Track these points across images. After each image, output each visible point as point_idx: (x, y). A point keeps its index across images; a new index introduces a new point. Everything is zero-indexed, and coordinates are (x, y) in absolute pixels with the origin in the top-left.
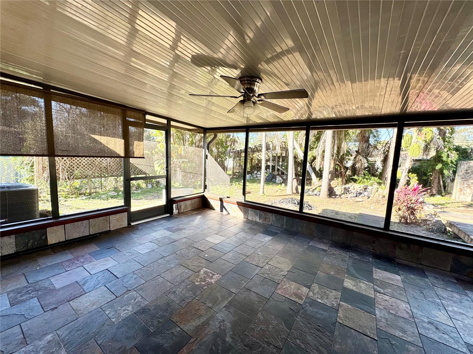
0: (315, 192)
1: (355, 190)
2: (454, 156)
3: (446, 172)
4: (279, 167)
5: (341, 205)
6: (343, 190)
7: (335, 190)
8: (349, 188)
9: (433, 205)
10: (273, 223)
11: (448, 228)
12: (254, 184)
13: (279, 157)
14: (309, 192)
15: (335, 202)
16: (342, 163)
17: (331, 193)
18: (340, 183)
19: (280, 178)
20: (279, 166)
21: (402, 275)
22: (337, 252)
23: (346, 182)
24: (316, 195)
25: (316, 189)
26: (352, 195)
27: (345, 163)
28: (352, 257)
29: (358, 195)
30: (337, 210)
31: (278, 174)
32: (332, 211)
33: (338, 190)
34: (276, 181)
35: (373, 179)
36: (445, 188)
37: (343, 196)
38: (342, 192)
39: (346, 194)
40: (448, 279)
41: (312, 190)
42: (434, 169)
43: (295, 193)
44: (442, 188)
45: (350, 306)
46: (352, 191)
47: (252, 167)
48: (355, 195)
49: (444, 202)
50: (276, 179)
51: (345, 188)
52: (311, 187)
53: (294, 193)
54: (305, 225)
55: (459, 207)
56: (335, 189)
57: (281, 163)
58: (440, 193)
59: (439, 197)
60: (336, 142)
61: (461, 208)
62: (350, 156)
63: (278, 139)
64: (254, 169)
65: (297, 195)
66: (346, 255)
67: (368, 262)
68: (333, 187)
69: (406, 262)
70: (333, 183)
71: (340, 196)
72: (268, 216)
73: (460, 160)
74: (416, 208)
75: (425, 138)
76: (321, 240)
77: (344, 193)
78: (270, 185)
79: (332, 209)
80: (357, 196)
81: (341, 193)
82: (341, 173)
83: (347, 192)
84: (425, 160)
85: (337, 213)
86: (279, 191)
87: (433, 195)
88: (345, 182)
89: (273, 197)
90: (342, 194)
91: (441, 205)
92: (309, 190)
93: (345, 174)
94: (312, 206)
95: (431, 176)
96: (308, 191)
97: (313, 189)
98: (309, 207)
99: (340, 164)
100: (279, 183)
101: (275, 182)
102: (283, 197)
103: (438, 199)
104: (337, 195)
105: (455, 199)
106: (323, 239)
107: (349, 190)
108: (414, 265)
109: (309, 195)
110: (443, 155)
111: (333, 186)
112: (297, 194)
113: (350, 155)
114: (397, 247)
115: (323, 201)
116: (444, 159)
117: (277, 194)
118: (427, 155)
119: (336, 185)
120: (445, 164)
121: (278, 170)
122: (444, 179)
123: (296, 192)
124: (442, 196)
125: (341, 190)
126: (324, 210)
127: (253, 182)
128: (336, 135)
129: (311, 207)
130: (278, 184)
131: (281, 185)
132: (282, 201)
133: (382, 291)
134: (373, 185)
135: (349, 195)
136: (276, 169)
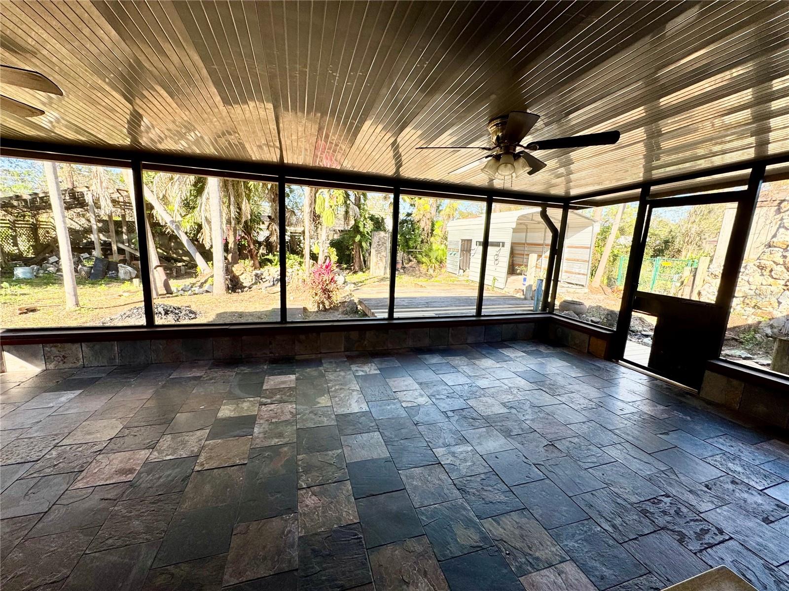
0: (206, 287)
1: (271, 277)
2: (370, 226)
3: (364, 244)
4: (121, 246)
5: (250, 302)
6: (254, 277)
7: (241, 280)
8: (262, 274)
9: (354, 283)
10: (86, 363)
11: (359, 307)
12: (49, 288)
13: (118, 224)
14: (193, 289)
15: (241, 298)
16: (250, 235)
17: (234, 285)
18: (249, 269)
19: (129, 268)
20: (123, 243)
21: (298, 372)
22: (218, 373)
23: (260, 265)
24: (207, 292)
25: (206, 281)
26: (267, 284)
27: (256, 234)
28: (239, 373)
29: (275, 283)
30: (241, 311)
31: (124, 261)
32: (233, 314)
33: (246, 279)
34: (119, 274)
35: (293, 258)
36: (365, 264)
37: (254, 287)
38: (253, 282)
39: (258, 284)
40: (340, 360)
41: (199, 284)
42: (354, 242)
43: (165, 295)
44: (363, 263)
45: (220, 441)
46: (267, 278)
47: (39, 247)
48: (272, 283)
49: (364, 279)
50: (117, 271)
51: (256, 275)
52: (197, 279)
53: (160, 295)
54: (161, 346)
55: (374, 282)
56: (242, 278)
57: (125, 237)
58: (361, 270)
59: (360, 273)
60: (232, 199)
61: (376, 284)
62: (261, 225)
63: (101, 182)
64: (47, 251)
65: (169, 297)
66: (231, 375)
67: (261, 372)
68: (237, 275)
69: (307, 357)
70: (237, 269)
71: (250, 288)
72: (71, 349)
73: (375, 230)
74: (331, 289)
75: (337, 202)
76: (193, 363)
77: (256, 283)
78: (101, 284)
79: (233, 309)
80: (274, 285)
81: (251, 283)
82: (250, 251)
83: (260, 281)
84: (346, 231)
85: (241, 315)
86: (126, 294)
87: (355, 272)
88: (258, 265)
89: (107, 310)
90: (253, 284)
91: (361, 282)
92: (194, 284)
93: (258, 253)
94: (198, 312)
95: (353, 249)
96: (192, 287)
97: (201, 282)
98: (190, 315)
99: (246, 237)
100: (128, 278)
101: (116, 279)
102: (133, 306)
103: (360, 276)
104: (246, 287)
105: (373, 275)
106: (199, 360)
107: (263, 277)
108: (314, 356)
109: (195, 294)
110: (360, 225)
111: (237, 273)
112: (167, 295)
113: (261, 223)
114: (296, 342)
115: (219, 300)
116: (361, 229)
117: (121, 301)
118: (348, 225)
119: (242, 272)
120: (362, 235)
121: (121, 251)
122: (363, 253)
123: (165, 292)
124: (364, 272)
125: (250, 278)
126: (219, 315)
127: (47, 284)
128: (230, 188)
129: (196, 315)
130: (123, 281)
131: (132, 282)
132: (128, 313)
133: (269, 401)
134: (294, 266)
135: (263, 285)
136: (114, 248)
